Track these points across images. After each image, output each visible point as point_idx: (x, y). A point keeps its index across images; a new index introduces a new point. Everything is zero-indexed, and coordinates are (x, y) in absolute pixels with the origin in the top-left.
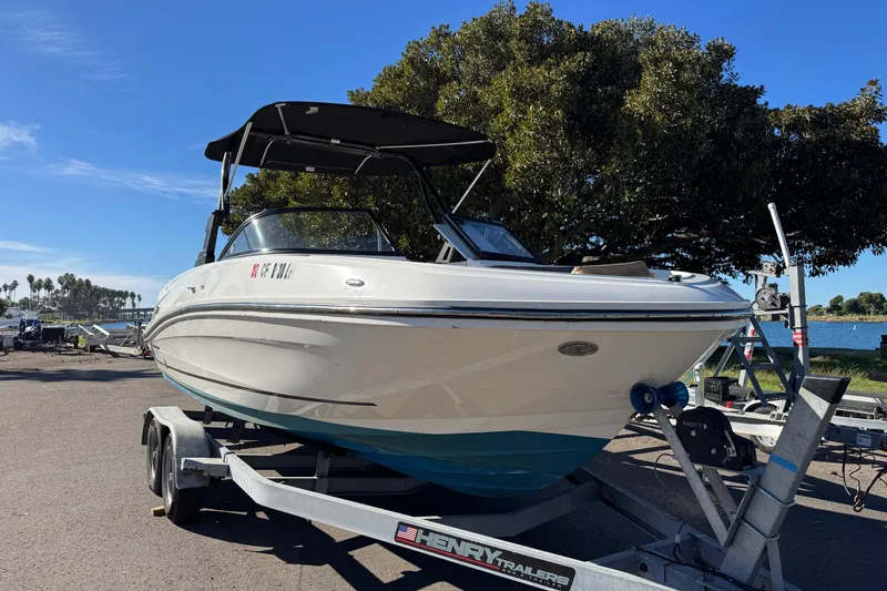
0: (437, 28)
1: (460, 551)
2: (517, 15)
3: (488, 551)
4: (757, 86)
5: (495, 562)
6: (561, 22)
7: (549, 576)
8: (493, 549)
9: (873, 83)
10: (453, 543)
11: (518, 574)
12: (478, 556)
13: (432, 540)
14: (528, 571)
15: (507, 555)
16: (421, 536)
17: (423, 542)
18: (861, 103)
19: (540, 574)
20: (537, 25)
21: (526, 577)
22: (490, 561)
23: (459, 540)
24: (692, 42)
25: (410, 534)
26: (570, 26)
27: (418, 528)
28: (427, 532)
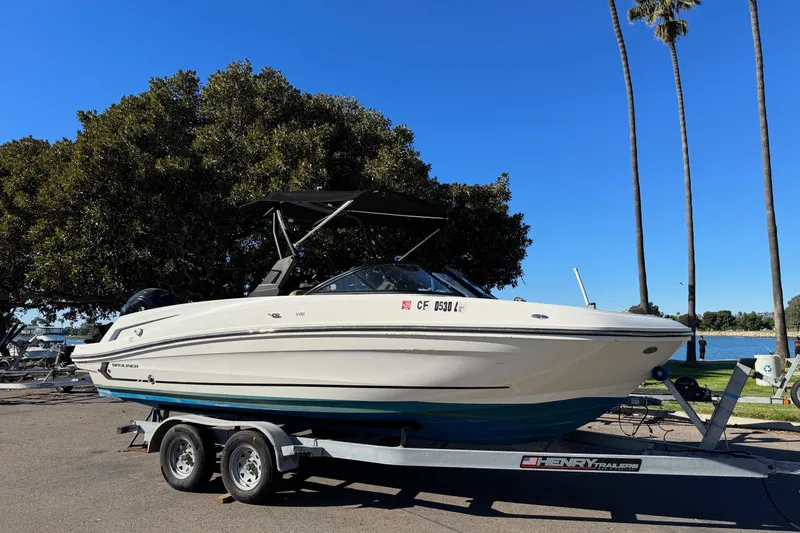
0: (185, 72)
1: (569, 464)
2: (252, 74)
3: (588, 461)
4: (427, 164)
5: (593, 465)
6: (299, 92)
7: (627, 465)
8: (591, 459)
9: (505, 175)
10: (564, 461)
11: (608, 469)
12: (581, 465)
13: (548, 462)
14: (615, 466)
15: (600, 460)
16: (540, 461)
17: (543, 464)
18: (496, 187)
19: (622, 466)
20: (280, 90)
21: (613, 469)
22: (590, 465)
23: (568, 459)
24: (386, 124)
25: (533, 461)
26: (309, 97)
27: (538, 457)
28: (545, 458)
